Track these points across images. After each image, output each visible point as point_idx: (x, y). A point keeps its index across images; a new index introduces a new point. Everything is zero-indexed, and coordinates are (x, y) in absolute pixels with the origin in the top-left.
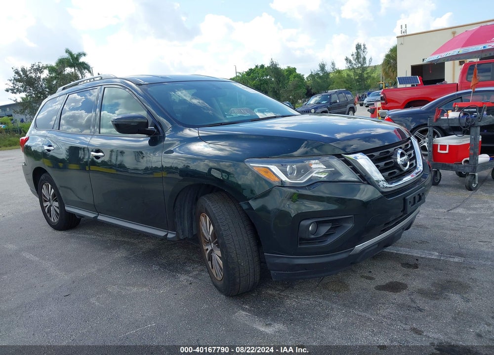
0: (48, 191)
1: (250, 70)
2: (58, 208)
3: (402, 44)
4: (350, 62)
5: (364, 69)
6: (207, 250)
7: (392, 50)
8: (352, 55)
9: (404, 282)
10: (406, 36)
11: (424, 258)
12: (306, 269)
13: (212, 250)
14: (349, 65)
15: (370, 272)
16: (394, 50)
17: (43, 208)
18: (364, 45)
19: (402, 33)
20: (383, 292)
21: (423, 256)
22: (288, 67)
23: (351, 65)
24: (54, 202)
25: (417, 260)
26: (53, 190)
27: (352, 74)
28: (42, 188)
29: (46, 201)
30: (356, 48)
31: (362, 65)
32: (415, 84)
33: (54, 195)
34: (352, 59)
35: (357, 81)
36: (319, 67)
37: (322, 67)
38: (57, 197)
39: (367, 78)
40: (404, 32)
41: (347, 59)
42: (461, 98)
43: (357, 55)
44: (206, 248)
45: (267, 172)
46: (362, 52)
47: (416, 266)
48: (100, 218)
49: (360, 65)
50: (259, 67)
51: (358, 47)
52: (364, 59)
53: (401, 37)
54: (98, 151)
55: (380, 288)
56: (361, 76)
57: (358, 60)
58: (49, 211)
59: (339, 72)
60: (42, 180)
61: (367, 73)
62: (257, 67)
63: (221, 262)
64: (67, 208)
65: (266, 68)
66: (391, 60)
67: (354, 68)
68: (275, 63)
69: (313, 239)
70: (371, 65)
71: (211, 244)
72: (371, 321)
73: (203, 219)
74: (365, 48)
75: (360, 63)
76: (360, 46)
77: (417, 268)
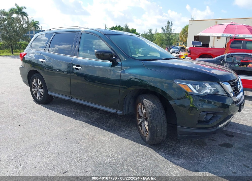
0: (37, 83)
1: (113, 27)
2: (42, 92)
3: (191, 24)
4: (164, 30)
5: (170, 34)
6: (140, 121)
7: (186, 27)
8: (165, 27)
9: (230, 143)
10: (193, 21)
11: (235, 132)
12: (196, 135)
13: (142, 121)
14: (163, 31)
15: (213, 137)
16: (187, 27)
17: (32, 92)
18: (172, 22)
19: (192, 19)
20: (223, 147)
21: (234, 132)
22: (133, 29)
23: (164, 32)
24: (40, 89)
25: (232, 133)
26: (41, 83)
27: (164, 36)
28: (33, 81)
29: (34, 88)
30: (168, 23)
31: (169, 32)
32: (200, 46)
33: (41, 85)
34: (165, 29)
35: (166, 40)
36: (149, 31)
37: (150, 31)
38: (44, 86)
39: (171, 39)
40: (193, 19)
41: (162, 28)
42: (233, 56)
43: (168, 27)
44: (140, 120)
45: (186, 87)
46: (170, 26)
47: (233, 136)
48: (73, 100)
49: (168, 32)
50: (118, 26)
51: (169, 23)
52: (171, 29)
53: (191, 21)
54: (77, 66)
55: (221, 145)
56: (168, 37)
57: (168, 30)
58: (36, 93)
59: (159, 34)
60: (34, 77)
61: (171, 37)
62: (116, 26)
63: (147, 128)
64: (50, 93)
65: (121, 28)
66: (185, 31)
67: (165, 33)
68: (127, 26)
69: (204, 121)
70: (174, 33)
71: (142, 118)
72: (224, 161)
73: (139, 106)
74: (172, 24)
75: (168, 31)
76: (170, 22)
77: (233, 137)
